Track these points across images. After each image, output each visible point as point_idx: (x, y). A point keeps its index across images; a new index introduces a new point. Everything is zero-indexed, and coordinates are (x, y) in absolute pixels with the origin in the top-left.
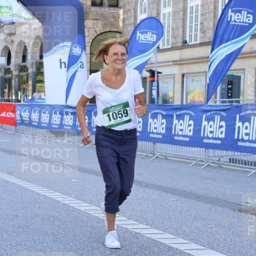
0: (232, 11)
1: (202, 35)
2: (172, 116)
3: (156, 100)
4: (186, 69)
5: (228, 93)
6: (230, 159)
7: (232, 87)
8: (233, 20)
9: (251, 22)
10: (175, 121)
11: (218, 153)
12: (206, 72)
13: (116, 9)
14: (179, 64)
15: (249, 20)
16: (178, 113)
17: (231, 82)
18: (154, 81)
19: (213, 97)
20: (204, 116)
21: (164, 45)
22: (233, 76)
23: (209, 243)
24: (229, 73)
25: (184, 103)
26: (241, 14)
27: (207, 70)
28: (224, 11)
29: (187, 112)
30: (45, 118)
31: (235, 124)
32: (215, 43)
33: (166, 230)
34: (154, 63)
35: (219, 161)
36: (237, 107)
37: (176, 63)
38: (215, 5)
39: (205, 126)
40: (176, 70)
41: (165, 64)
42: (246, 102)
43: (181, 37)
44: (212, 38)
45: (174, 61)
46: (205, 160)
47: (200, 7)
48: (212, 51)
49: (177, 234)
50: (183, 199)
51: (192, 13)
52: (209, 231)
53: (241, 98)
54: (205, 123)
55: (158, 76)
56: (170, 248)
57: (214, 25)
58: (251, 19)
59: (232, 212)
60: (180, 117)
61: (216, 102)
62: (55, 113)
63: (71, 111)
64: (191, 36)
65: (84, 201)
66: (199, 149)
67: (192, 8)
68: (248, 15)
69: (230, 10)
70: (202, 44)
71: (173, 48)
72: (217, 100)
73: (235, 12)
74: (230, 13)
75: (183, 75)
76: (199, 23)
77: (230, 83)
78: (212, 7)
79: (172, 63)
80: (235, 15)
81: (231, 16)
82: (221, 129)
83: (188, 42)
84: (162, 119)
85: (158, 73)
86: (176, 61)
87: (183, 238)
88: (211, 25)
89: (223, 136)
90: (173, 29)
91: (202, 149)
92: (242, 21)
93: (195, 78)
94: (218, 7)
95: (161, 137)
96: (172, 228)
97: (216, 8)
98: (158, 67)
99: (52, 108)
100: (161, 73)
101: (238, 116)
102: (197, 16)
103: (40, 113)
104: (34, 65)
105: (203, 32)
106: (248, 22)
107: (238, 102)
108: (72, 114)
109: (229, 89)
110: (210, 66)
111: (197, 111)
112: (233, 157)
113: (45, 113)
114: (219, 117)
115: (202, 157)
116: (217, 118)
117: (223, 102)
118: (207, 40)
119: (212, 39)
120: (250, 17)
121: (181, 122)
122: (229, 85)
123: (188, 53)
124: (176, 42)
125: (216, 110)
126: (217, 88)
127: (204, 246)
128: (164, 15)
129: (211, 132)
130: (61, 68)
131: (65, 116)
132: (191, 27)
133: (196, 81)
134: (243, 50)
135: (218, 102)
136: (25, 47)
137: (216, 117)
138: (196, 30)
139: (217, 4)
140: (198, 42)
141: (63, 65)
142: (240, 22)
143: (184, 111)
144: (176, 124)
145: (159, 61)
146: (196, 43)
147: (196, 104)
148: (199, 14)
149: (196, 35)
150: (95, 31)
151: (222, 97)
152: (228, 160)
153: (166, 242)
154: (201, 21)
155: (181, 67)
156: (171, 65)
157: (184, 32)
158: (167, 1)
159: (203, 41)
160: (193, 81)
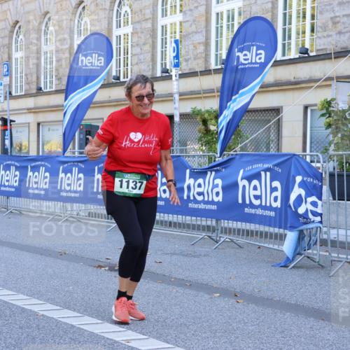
1: (58, 82)
2: (27, 167)
3: (9, 151)
4: (41, 118)
6: (89, 213)
10: (30, 174)
11: (76, 206)
12: (62, 121)
14: (34, 112)
16: (34, 164)
17: (90, 132)
18: (7, 130)
19: (71, 146)
20: (61, 168)
21: (17, 91)
22: (91, 125)
23: (65, 303)
24: (83, 122)
25: (41, 154)
27: (62, 119)
29: (43, 163)
31: (94, 176)
32: (67, 92)
33: (19, 291)
34: (6, 111)
35: (77, 215)
37: (30, 110)
39: (62, 178)
40: (31, 119)
41: (19, 111)
43: (35, 84)
45: (28, 109)
46: (62, 215)
47: (54, 52)
49: (32, 294)
52: (66, 289)
55: (11, 125)
56: (23, 310)
59: (90, 269)
60: (35, 169)
61: (74, 153)
64: (46, 83)
66: (56, 203)
67: (46, 53)
70: (57, 92)
71: (27, 95)
72: (74, 151)
75: (39, 124)
76: (54, 70)
77: (88, 133)
78: (67, 53)
79: (26, 111)
82: (80, 182)
83: (43, 89)
84: (15, 171)
85: (11, 121)
86: (30, 109)
87: (38, 298)
89: (81, 188)
90: (26, 75)
91: (59, 203)
93: (52, 128)
95: (13, 190)
96: (25, 288)
97: (71, 54)
98: (11, 114)
100: (14, 121)
101: (96, 168)
102: (51, 62)
105: (59, 79)
110: (65, 114)
111: (53, 163)
112: (92, 211)
114: (77, 169)
115: (59, 211)
116: (75, 170)
117: (81, 153)
118: (63, 88)
121: (36, 174)
122: (87, 135)
123: (43, 101)
124: (30, 88)
125: (74, 162)
126: (74, 135)
127: (60, 306)
128: (16, 59)
132: (46, 73)
133: (53, 130)
134: (97, 98)
135: (76, 153)
137: (74, 168)
139: (72, 51)
140: (54, 89)
143: (40, 163)
144: (30, 177)
145: (11, 108)
146: (51, 90)
147: (53, 155)
148: (54, 60)
149: (51, 82)
151: (80, 148)
152: (87, 214)
153: (19, 303)
154: (56, 67)
155: (36, 115)
156: (25, 113)
157: (38, 78)
158: (19, 45)
159: (59, 89)
160: (49, 130)
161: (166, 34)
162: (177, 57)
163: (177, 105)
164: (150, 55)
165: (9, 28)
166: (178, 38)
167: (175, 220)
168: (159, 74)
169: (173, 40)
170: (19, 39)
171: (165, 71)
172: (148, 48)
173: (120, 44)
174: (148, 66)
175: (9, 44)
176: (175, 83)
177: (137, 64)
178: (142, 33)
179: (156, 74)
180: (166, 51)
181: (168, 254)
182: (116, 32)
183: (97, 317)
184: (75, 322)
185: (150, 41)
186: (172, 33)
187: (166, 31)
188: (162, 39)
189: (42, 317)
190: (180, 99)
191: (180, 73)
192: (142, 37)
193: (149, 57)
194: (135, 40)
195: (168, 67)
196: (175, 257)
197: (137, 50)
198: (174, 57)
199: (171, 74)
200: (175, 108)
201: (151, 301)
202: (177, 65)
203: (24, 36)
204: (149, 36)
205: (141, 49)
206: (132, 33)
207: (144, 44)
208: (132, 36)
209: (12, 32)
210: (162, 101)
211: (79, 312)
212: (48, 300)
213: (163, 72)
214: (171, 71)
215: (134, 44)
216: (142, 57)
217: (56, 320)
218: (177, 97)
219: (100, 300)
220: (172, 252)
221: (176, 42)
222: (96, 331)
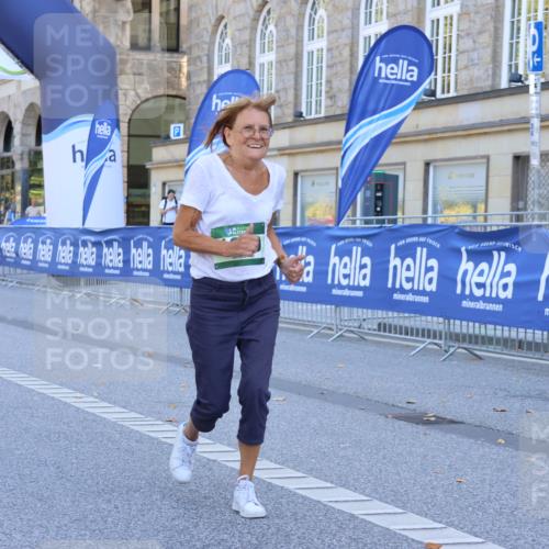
0: (381, 61)
1: (329, 103)
4: (301, 163)
5: (376, 207)
6: (379, 325)
7: (384, 195)
8: (383, 75)
9: (415, 79)
11: (359, 313)
12: (337, 169)
13: (176, 55)
14: (289, 154)
15: (412, 76)
17: (382, 185)
19: (349, 212)
20: (333, 247)
22: (384, 175)
24: (378, 170)
25: (298, 224)
26: (397, 64)
27: (339, 165)
28: (368, 60)
29: (304, 239)
30: (45, 252)
31: (389, 261)
32: (351, 117)
35: (359, 327)
36: (391, 230)
37: (283, 151)
38: (351, 50)
39: (335, 265)
42: (407, 222)
43: (291, 106)
44: (348, 107)
45: (279, 149)
46: (334, 327)
47: (325, 51)
48: (347, 130)
49: (283, 460)
50: (295, 397)
51: (310, 62)
52: (341, 454)
53: (399, 214)
54: (334, 260)
57: (350, 84)
58: (415, 73)
59: (381, 420)
61: (354, 222)
62: (64, 244)
63: (93, 239)
64: (309, 104)
65: (114, 403)
66: (324, 306)
67: (311, 54)
68: (410, 68)
69: (378, 59)
70: (329, 119)
71: (279, 126)
72: (356, 219)
73: (387, 61)
74: (378, 63)
75: (296, 175)
76: (324, 81)
77: (380, 187)
78: (346, 52)
80: (387, 65)
81: (380, 68)
82: (364, 271)
83: (304, 115)
86: (283, 149)
87: (294, 468)
88: (344, 85)
89: (366, 283)
90: (277, 91)
91: (328, 307)
92: (399, 77)
93: (317, 180)
94: (357, 52)
97: (353, 55)
99: (58, 235)
101: (393, 247)
102: (320, 69)
103: (35, 243)
104: (26, 157)
105: (331, 97)
106: (410, 79)
107: (395, 221)
108: (94, 244)
109: (377, 198)
110: (343, 157)
111: (320, 239)
112: (386, 321)
113: (44, 243)
114: (359, 249)
115: (329, 321)
116: (357, 251)
117: (366, 222)
118: (338, 112)
119: (346, 110)
120: (412, 71)
122: (377, 191)
123: (304, 135)
124: (284, 114)
125: (355, 237)
126: (356, 197)
127: (332, 482)
128: (262, 65)
129: (346, 276)
130: (74, 161)
131: (81, 249)
132: (310, 88)
133: (319, 184)
134: (402, 130)
135: (358, 222)
136: (10, 123)
137: (354, 248)
138: (319, 93)
139: (355, 49)
140: (322, 115)
141: (78, 155)
142: (396, 79)
146: (318, 116)
147: (320, 225)
148: (324, 65)
149: (319, 103)
150: (137, 95)
151: (365, 213)
152: (376, 327)
153: (265, 476)
154: (327, 77)
155: (292, 158)
156: (275, 156)
157: (297, 97)
158: (266, 41)
159: (331, 113)
160: (313, 184)
161: (519, 14)
162: (539, 53)
163: (536, 137)
164: (489, 51)
165: (252, 13)
166: (540, 18)
167: (530, 337)
168: (504, 84)
169: (532, 23)
170: (268, 32)
171: (516, 78)
172: (486, 39)
173: (437, 35)
174: (487, 70)
175: (250, 40)
176: (534, 98)
177: (466, 67)
178: (477, 13)
179: (500, 84)
180: (518, 43)
181: (517, 396)
182: (432, 14)
183: (393, 503)
184: (357, 510)
185: (491, 26)
186: (529, 12)
187: (520, 9)
188: (513, 22)
189: (300, 500)
190: (542, 127)
191: (543, 80)
192: (477, 20)
193: (487, 54)
194: (465, 25)
195: (521, 72)
196: (529, 401)
197: (467, 43)
198: (534, 53)
199: (527, 83)
200: (533, 143)
201: (487, 477)
202: (538, 67)
203: (276, 26)
204: (489, 18)
205: (474, 42)
206: (460, 15)
207: (480, 33)
208: (459, 20)
209: (256, 20)
210: (509, 131)
211: (363, 493)
212: (311, 472)
213: (511, 81)
214: (526, 79)
215: (462, 34)
216: (475, 55)
217: (325, 506)
218: (536, 122)
219: (398, 474)
220: (524, 393)
221: (539, 26)
222: (392, 528)
